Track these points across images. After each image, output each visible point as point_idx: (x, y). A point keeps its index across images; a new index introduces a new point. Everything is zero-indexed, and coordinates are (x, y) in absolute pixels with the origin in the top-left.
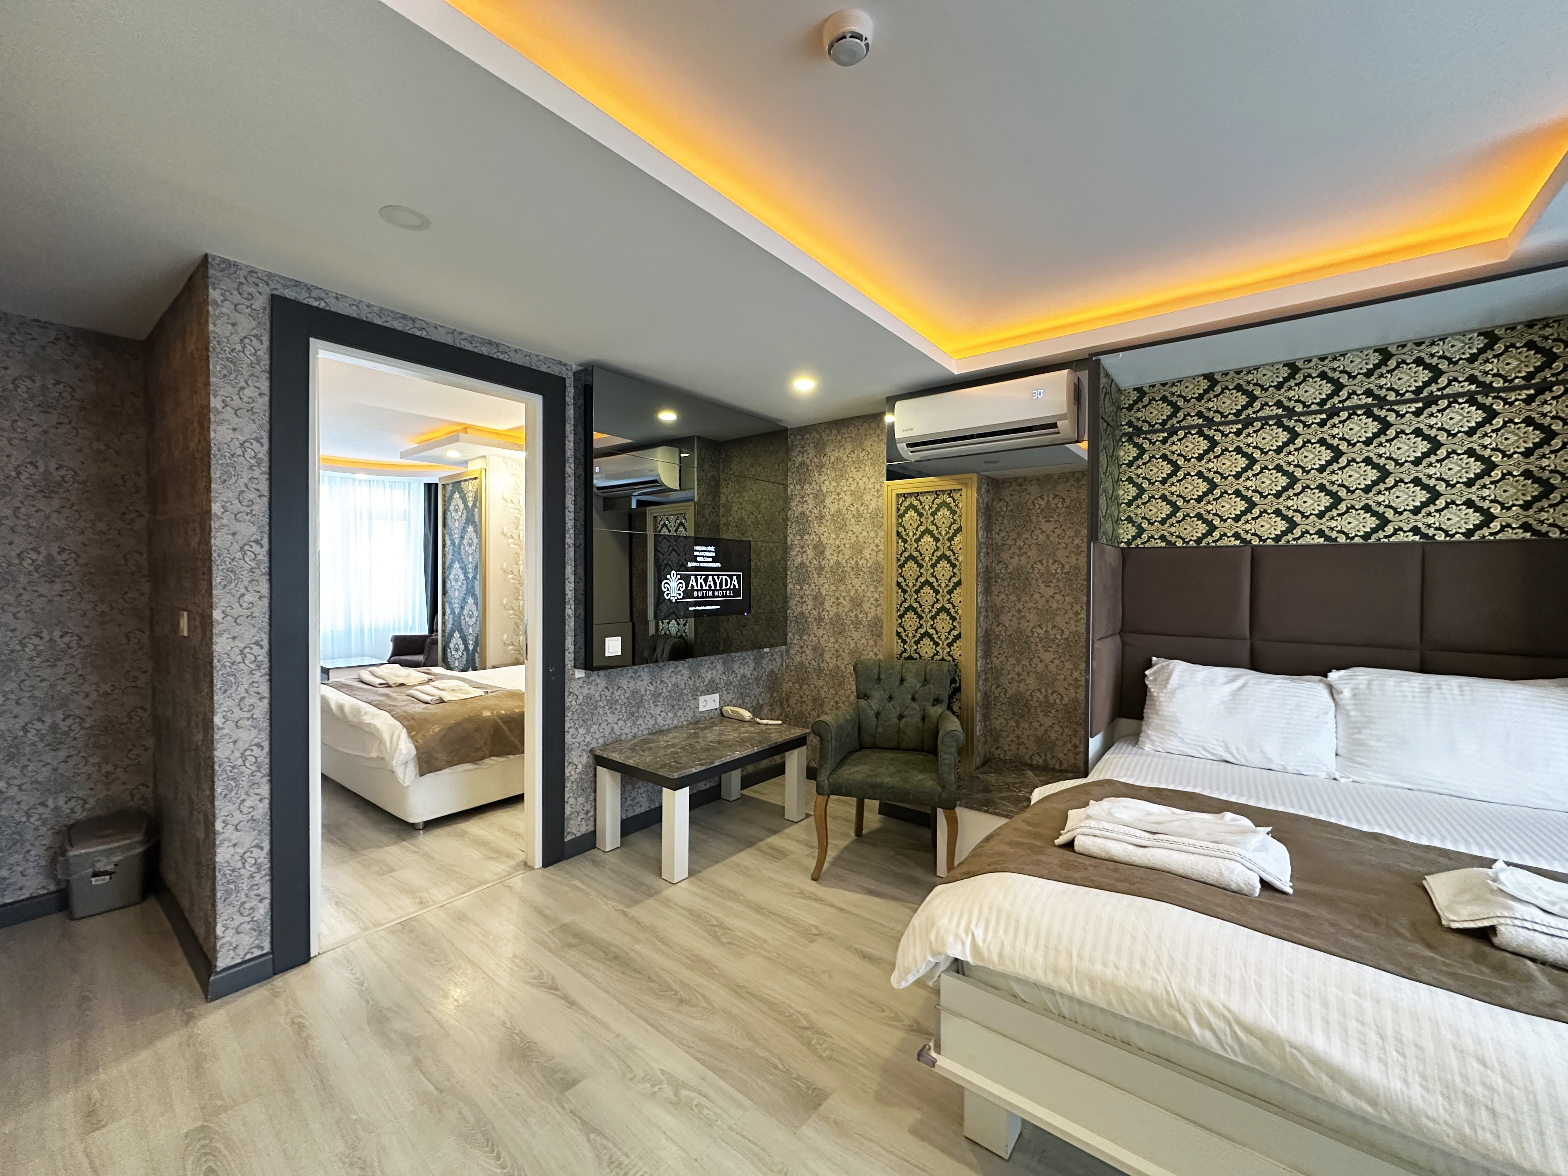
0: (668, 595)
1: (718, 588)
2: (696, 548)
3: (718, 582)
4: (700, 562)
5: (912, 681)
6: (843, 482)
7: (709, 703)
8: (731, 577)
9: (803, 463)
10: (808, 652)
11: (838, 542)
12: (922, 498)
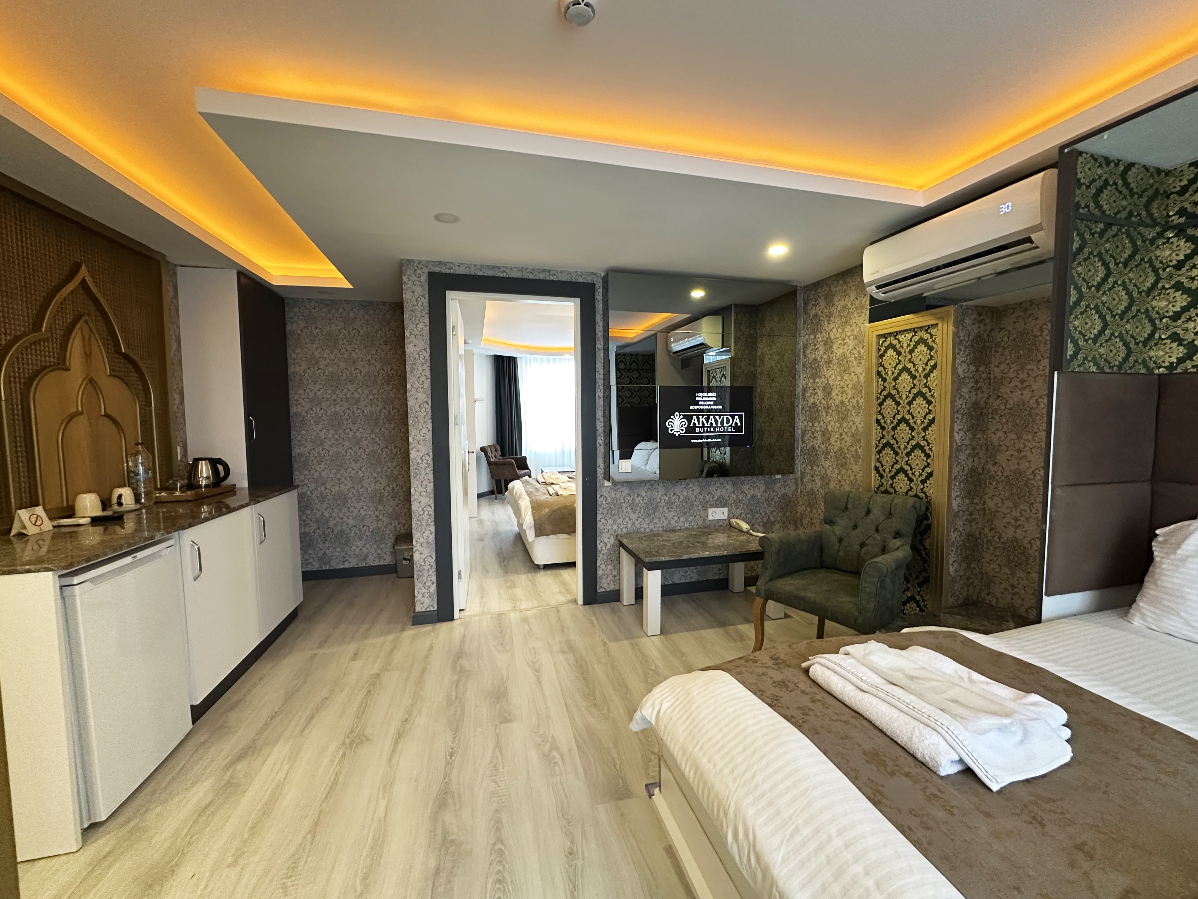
0: (671, 430)
1: (719, 425)
2: (698, 394)
3: (719, 421)
4: (701, 405)
5: (877, 514)
6: (848, 329)
7: (718, 514)
8: (733, 417)
9: (816, 315)
10: (817, 481)
11: (842, 384)
12: (901, 337)
